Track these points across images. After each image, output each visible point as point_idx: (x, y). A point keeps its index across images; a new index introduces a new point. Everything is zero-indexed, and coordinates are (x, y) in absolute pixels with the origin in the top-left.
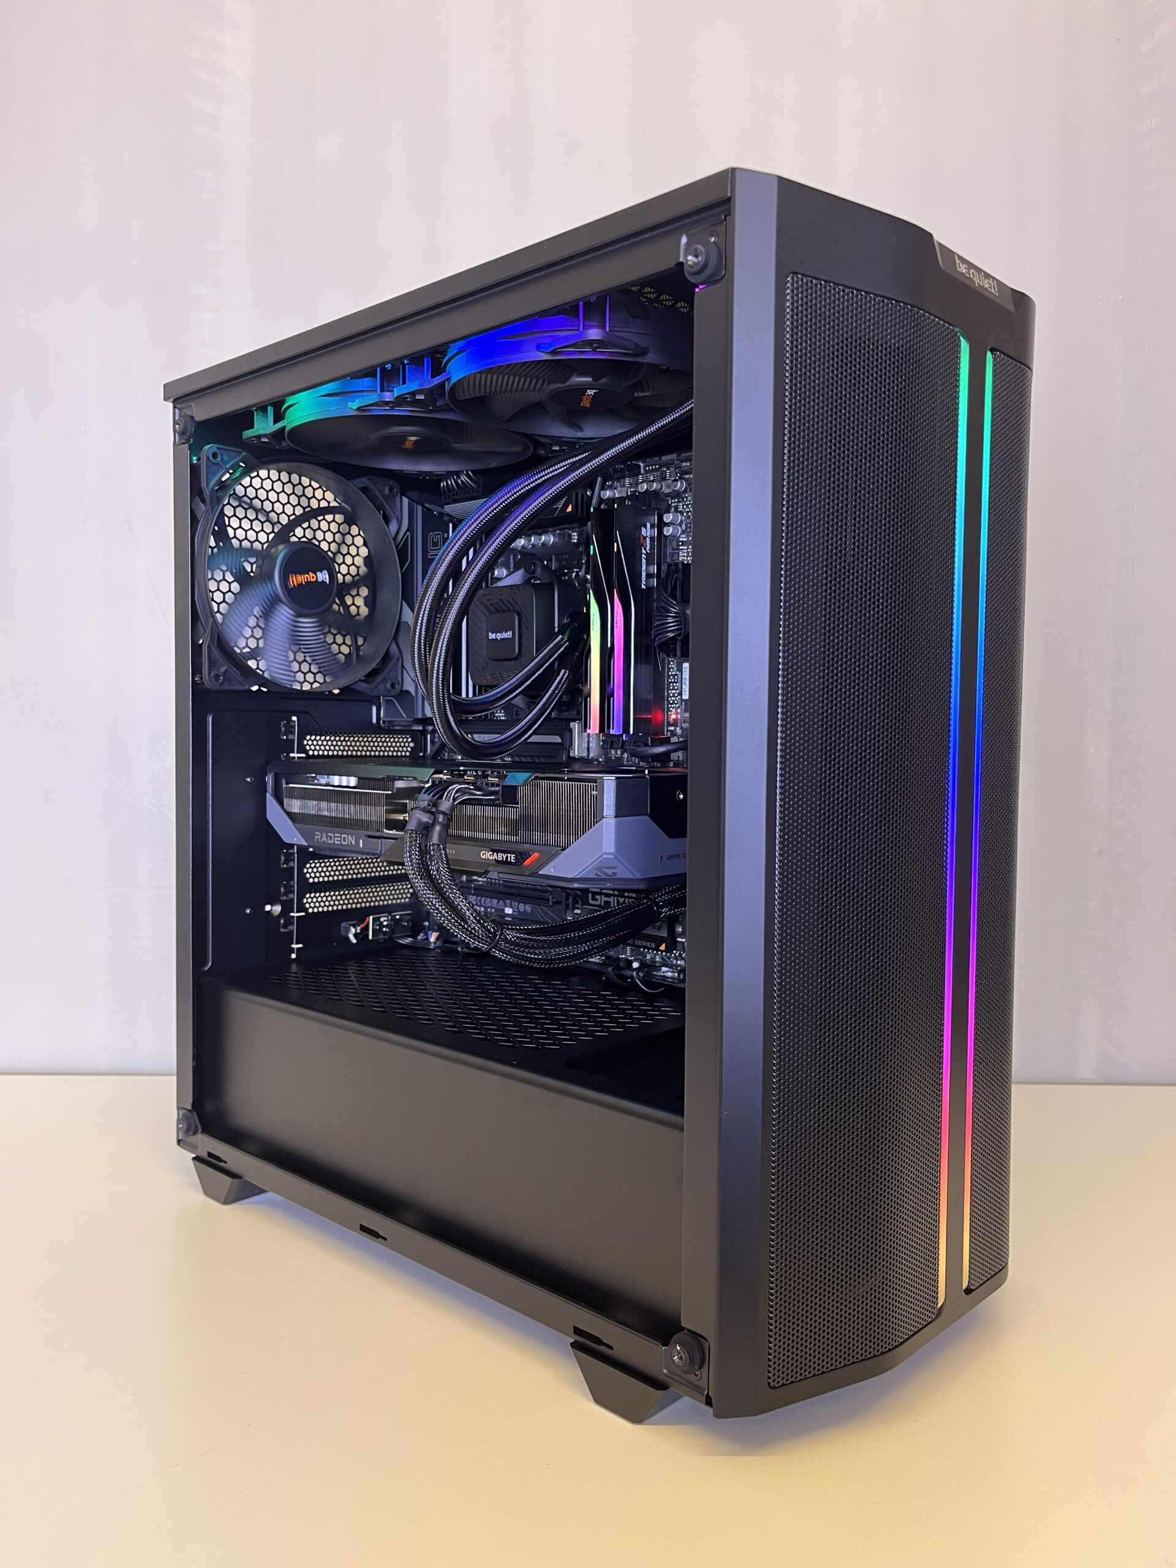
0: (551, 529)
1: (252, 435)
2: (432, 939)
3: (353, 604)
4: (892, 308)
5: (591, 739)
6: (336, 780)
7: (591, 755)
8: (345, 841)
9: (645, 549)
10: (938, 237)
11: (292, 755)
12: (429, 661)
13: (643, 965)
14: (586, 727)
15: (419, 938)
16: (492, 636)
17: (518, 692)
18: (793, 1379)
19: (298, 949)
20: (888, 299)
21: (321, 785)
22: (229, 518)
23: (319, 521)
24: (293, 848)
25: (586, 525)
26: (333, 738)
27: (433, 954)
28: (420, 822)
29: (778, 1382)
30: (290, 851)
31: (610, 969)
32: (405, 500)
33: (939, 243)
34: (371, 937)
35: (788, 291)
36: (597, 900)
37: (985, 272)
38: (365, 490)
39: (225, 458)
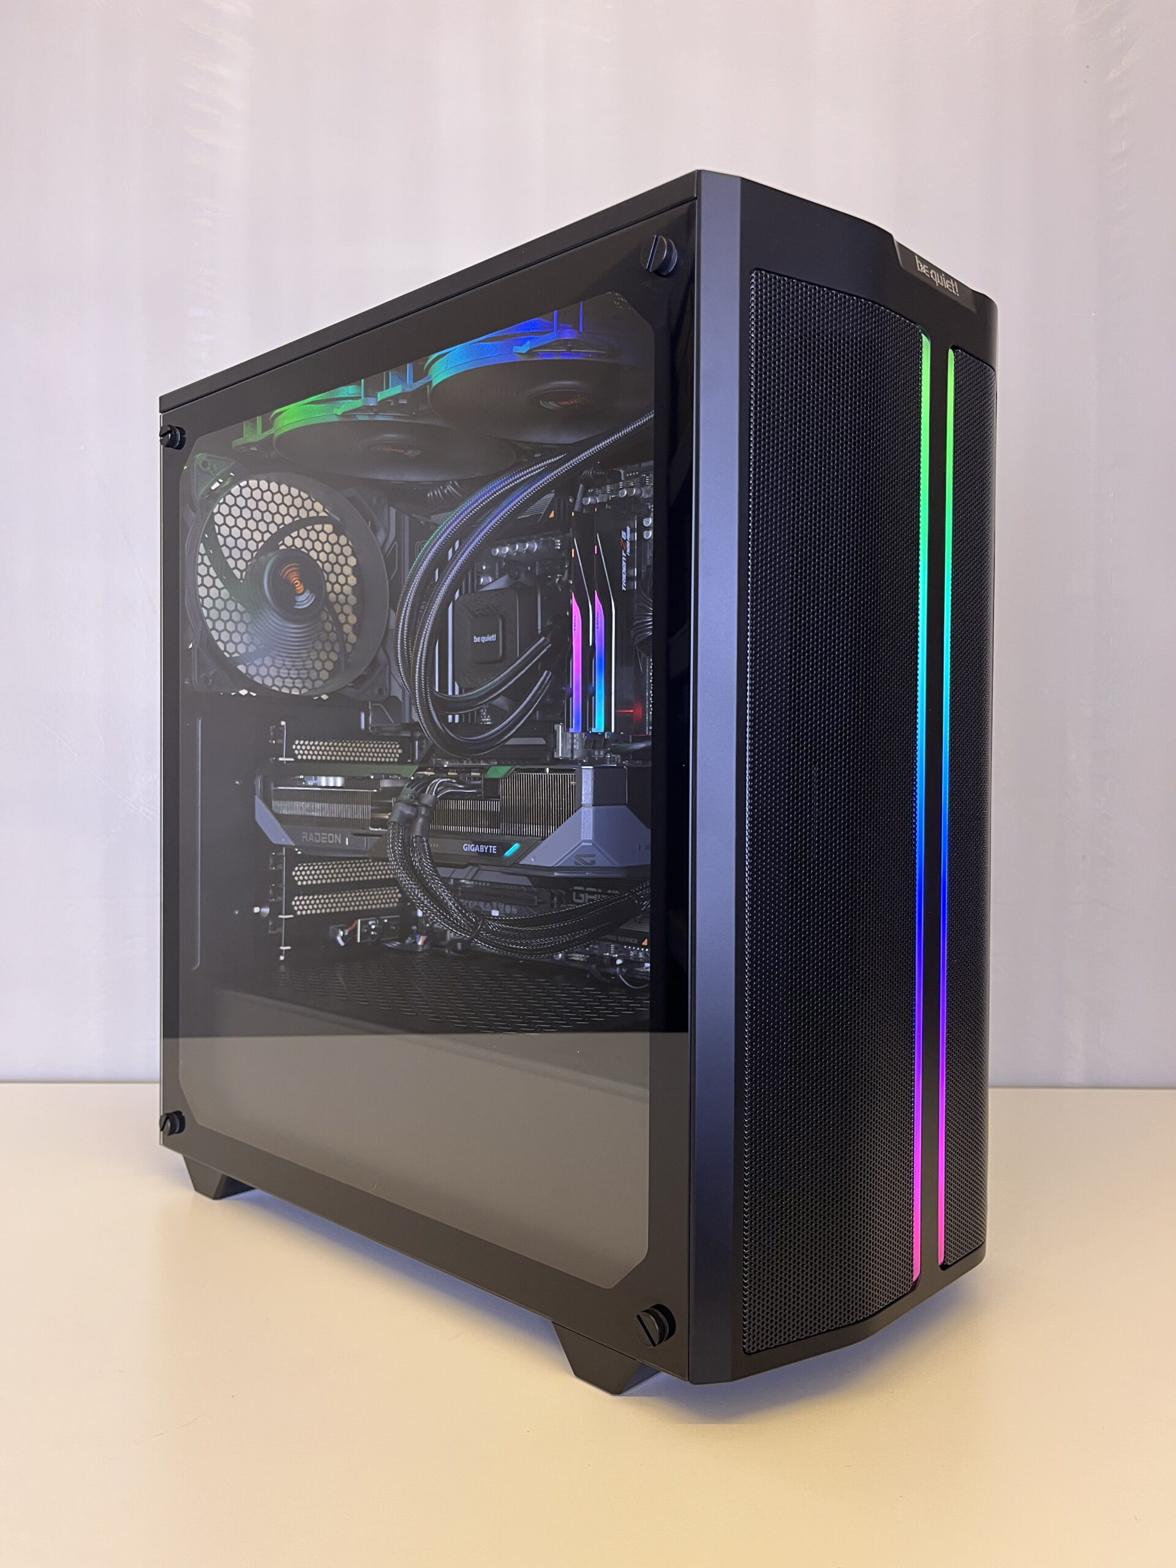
0: (535, 537)
1: (240, 444)
2: (420, 943)
3: (342, 612)
4: (853, 304)
5: (575, 741)
6: (323, 781)
7: (575, 757)
8: (331, 839)
9: (625, 552)
10: (897, 238)
11: (280, 759)
12: (412, 656)
13: (627, 961)
14: (568, 727)
15: (407, 941)
16: (477, 639)
17: (500, 691)
18: (768, 1346)
19: (286, 950)
20: (850, 295)
21: (309, 786)
22: (219, 526)
23: (308, 531)
24: (282, 851)
25: (569, 532)
26: (321, 743)
27: (421, 956)
28: (402, 814)
29: (753, 1348)
30: (279, 854)
31: (594, 966)
32: (393, 511)
33: (899, 244)
34: (359, 941)
35: (752, 287)
36: (581, 898)
37: (944, 273)
38: (352, 500)
39: (215, 468)
